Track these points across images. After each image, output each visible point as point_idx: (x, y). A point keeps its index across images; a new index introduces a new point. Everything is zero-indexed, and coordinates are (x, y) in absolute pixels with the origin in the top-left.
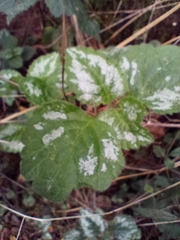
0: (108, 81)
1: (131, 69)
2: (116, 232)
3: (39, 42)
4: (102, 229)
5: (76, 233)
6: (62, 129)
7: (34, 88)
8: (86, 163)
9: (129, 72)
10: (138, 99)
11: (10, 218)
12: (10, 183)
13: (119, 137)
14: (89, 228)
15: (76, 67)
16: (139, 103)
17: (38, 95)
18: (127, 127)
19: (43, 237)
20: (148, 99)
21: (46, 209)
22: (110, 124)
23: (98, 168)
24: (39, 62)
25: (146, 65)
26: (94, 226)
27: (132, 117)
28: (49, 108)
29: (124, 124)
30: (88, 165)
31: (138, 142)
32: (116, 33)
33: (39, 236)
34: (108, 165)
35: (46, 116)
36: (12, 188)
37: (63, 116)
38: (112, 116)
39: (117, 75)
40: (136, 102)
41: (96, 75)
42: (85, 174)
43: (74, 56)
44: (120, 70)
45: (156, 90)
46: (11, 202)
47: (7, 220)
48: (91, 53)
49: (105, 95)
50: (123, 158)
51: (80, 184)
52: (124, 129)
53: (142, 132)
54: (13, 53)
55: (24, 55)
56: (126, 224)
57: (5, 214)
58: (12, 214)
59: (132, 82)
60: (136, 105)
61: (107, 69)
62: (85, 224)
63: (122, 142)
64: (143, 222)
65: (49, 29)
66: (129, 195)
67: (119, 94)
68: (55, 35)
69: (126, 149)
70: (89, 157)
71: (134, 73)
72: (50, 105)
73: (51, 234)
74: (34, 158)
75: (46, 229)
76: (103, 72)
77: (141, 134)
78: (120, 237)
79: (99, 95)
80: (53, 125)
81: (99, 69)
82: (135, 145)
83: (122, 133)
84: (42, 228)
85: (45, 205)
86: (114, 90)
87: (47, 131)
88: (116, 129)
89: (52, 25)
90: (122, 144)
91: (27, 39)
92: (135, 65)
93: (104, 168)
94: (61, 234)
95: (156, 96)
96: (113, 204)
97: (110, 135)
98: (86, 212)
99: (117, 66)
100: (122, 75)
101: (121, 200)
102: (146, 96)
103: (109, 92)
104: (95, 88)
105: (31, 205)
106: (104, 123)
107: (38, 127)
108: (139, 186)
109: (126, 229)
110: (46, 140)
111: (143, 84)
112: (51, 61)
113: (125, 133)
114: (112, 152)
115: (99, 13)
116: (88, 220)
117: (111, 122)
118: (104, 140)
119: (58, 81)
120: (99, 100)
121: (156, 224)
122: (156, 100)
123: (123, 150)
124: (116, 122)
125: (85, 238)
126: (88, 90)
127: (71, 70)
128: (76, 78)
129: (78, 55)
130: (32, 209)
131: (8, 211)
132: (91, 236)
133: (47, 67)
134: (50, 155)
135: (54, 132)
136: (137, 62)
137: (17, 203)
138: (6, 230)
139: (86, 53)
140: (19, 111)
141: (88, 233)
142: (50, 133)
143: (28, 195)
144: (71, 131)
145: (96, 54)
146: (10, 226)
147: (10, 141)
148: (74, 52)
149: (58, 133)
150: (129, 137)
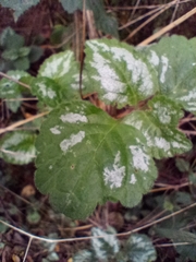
0: (135, 78)
1: (161, 65)
2: (131, 253)
3: (47, 42)
4: (116, 250)
5: (86, 254)
6: (83, 133)
7: (47, 90)
8: (112, 174)
9: (159, 68)
10: (171, 98)
11: (12, 236)
12: (13, 197)
13: (150, 144)
14: (101, 249)
15: (98, 62)
16: (173, 103)
17: (52, 97)
18: (159, 132)
19: (49, 257)
20: (182, 99)
21: (52, 227)
22: (138, 128)
23: (126, 180)
24: (51, 61)
25: (179, 60)
26: (106, 247)
27: (165, 119)
28: (67, 109)
29: (155, 128)
30: (114, 176)
31: (172, 149)
32: (135, 32)
33: (45, 256)
34: (137, 176)
35: (64, 118)
36: (15, 203)
37: (84, 119)
38: (139, 119)
39: (145, 70)
40: (169, 101)
41: (122, 71)
42: (112, 187)
43: (95, 49)
44: (148, 64)
45: (191, 88)
46: (14, 219)
47: (9, 238)
48: (115, 45)
49: (132, 94)
50: (155, 168)
51: (105, 199)
52: (155, 134)
53: (178, 137)
54: (19, 53)
55: (30, 56)
56: (142, 245)
57: (7, 231)
58: (14, 231)
59: (162, 80)
60: (169, 106)
61: (134, 64)
62: (97, 244)
63: (152, 150)
64: (159, 243)
65: (58, 27)
66: (144, 213)
67: (148, 93)
68: (65, 34)
69: (158, 158)
70: (115, 166)
71: (165, 69)
72: (68, 105)
73: (58, 253)
74: (51, 167)
75: (52, 249)
76: (129, 67)
77: (176, 140)
78: (135, 259)
79: (124, 94)
80: (72, 129)
81: (124, 64)
82: (169, 153)
83: (152, 139)
84: (47, 248)
85: (51, 221)
86: (141, 88)
87: (65, 135)
88: (146, 134)
89: (61, 23)
90: (152, 152)
91: (34, 39)
92: (165, 60)
93: (133, 179)
94: (69, 254)
95: (191, 95)
96: (126, 221)
97: (138, 141)
98: (99, 231)
99: (145, 60)
100: (151, 71)
101: (134, 218)
102: (180, 96)
103: (137, 91)
104: (120, 86)
105: (36, 221)
106: (131, 127)
107: (55, 131)
108: (156, 203)
109: (142, 250)
110: (65, 146)
111: (176, 82)
112: (65, 60)
113: (156, 138)
114: (141, 161)
115: (115, 8)
116: (101, 240)
117: (138, 125)
118: (132, 147)
119: (74, 81)
120: (124, 101)
121: (175, 244)
122: (192, 100)
123: (154, 159)
124: (145, 126)
125: (97, 259)
126: (112, 88)
127: (93, 65)
128: (98, 74)
129: (100, 48)
130: (37, 226)
131: (10, 229)
132: (104, 257)
133: (61, 67)
134: (70, 164)
135: (73, 137)
136: (168, 56)
137: (20, 220)
138: (8, 249)
139: (110, 45)
140: (24, 118)
141: (100, 254)
142: (69, 138)
143: (32, 211)
144: (94, 136)
145: (121, 46)
146: (12, 244)
147: (16, 151)
148: (95, 45)
149: (78, 138)
150: (161, 143)
